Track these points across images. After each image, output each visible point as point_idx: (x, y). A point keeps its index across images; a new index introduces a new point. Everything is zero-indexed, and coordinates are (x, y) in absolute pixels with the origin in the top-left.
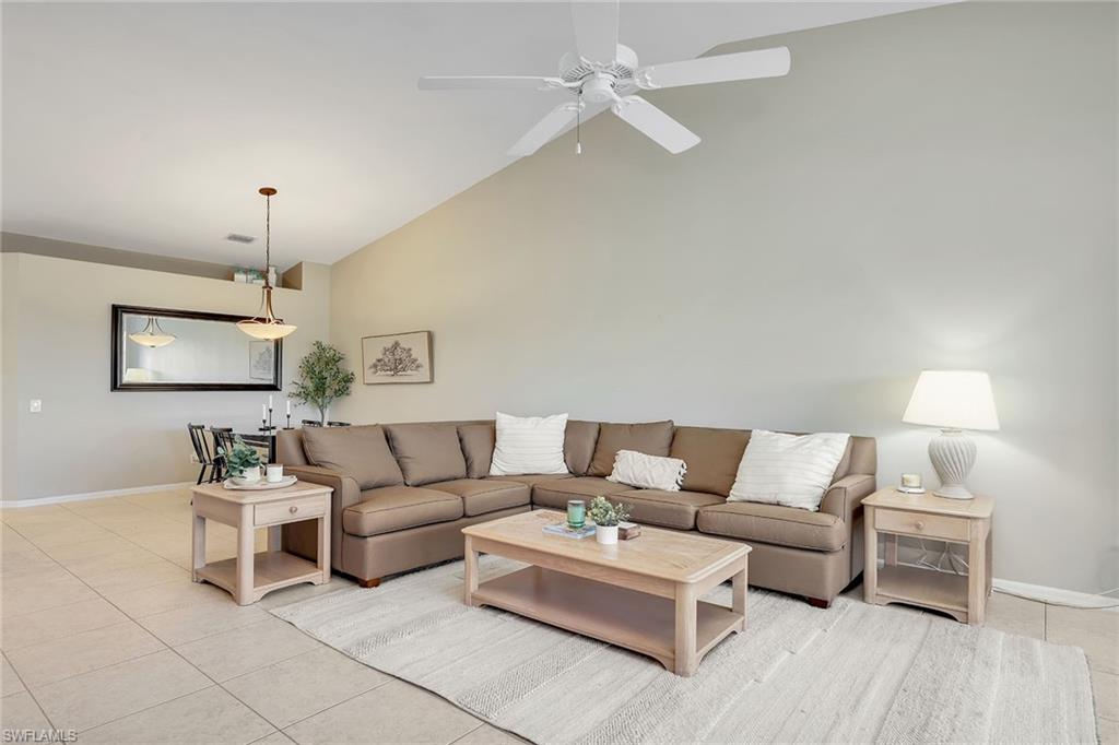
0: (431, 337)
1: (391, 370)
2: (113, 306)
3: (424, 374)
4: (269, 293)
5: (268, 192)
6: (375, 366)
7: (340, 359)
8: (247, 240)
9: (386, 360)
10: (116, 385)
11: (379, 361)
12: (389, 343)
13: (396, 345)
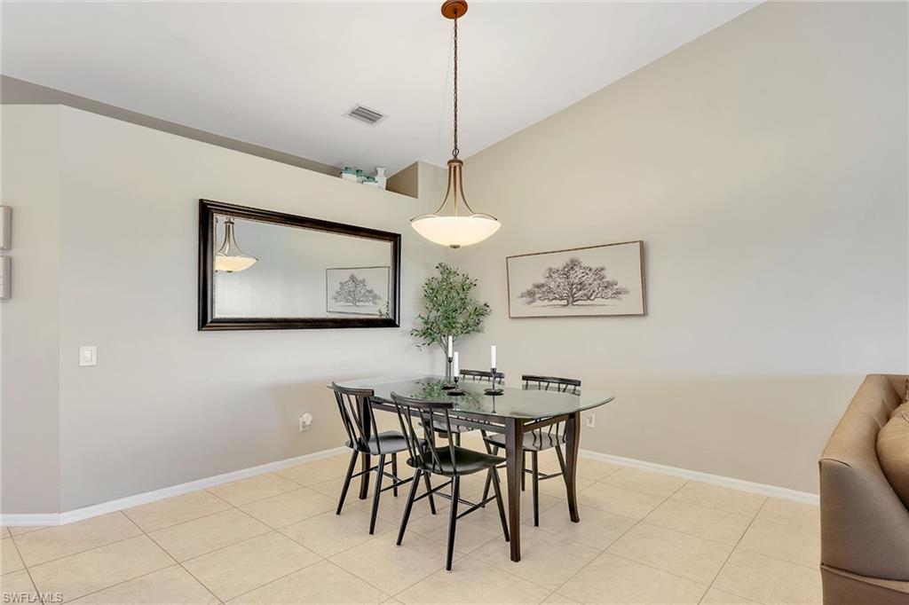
0: (643, 248)
1: (561, 298)
2: (201, 201)
3: (632, 303)
5: (457, 10)
6: (531, 294)
7: (472, 285)
9: (552, 285)
10: (206, 321)
11: (539, 286)
12: (559, 262)
13: (573, 264)
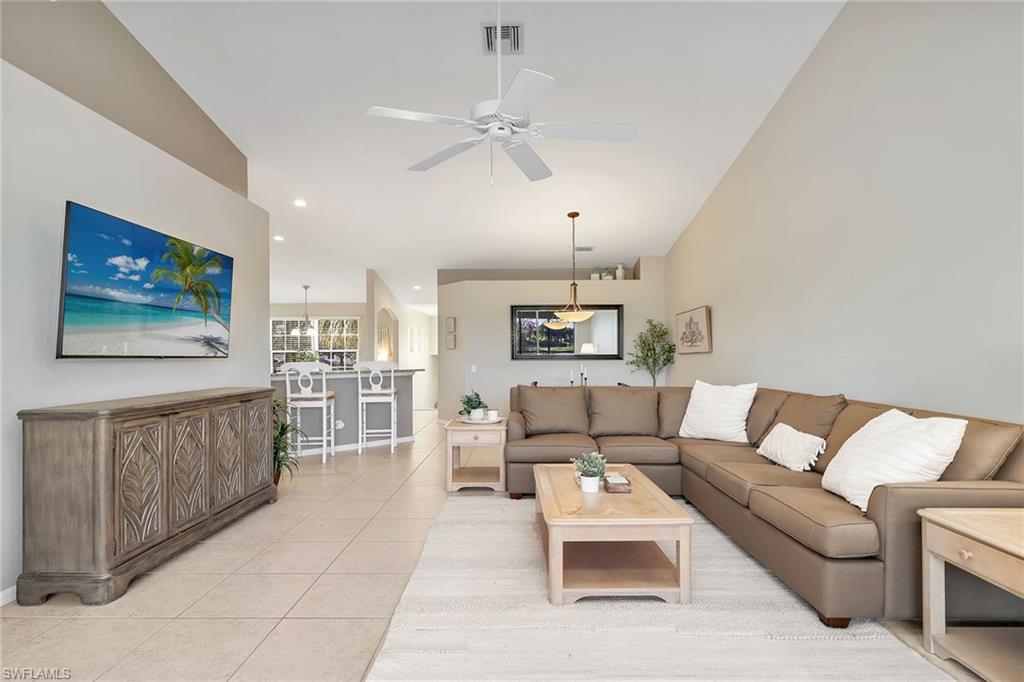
1: (689, 342)
2: (512, 306)
3: (705, 345)
4: (575, 289)
5: (574, 215)
6: (683, 338)
7: (665, 333)
8: (589, 249)
9: (688, 333)
11: (684, 334)
